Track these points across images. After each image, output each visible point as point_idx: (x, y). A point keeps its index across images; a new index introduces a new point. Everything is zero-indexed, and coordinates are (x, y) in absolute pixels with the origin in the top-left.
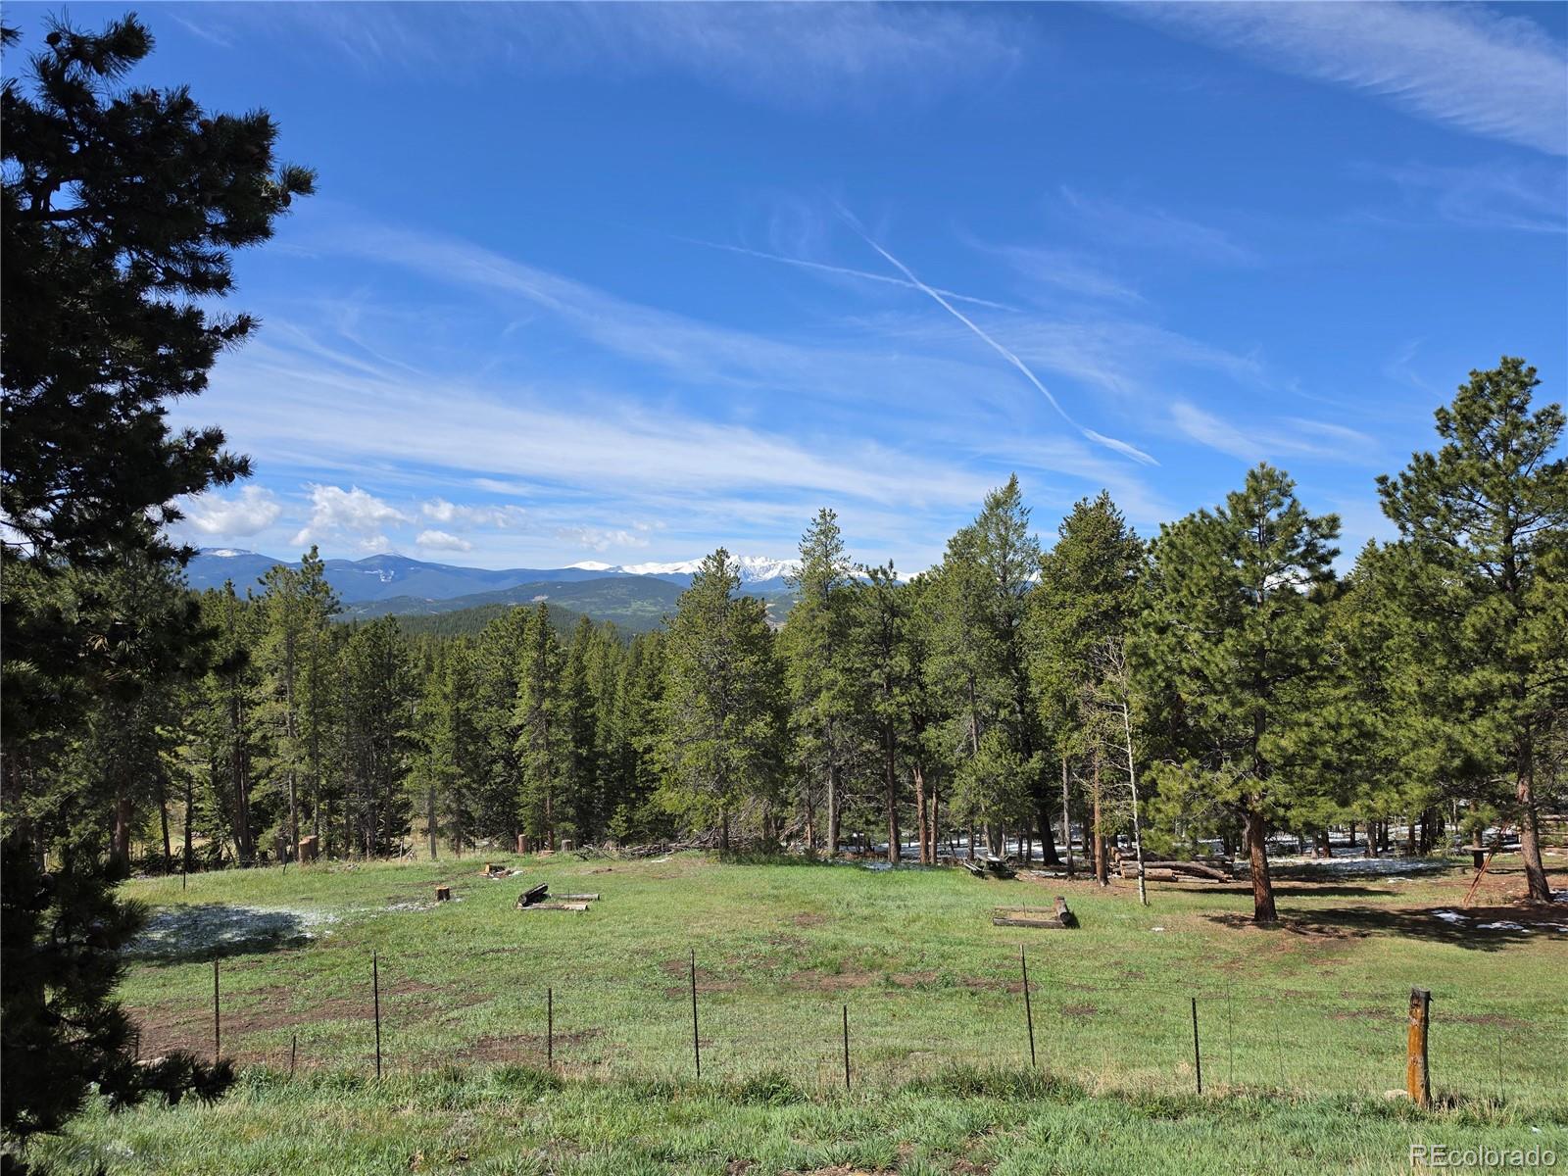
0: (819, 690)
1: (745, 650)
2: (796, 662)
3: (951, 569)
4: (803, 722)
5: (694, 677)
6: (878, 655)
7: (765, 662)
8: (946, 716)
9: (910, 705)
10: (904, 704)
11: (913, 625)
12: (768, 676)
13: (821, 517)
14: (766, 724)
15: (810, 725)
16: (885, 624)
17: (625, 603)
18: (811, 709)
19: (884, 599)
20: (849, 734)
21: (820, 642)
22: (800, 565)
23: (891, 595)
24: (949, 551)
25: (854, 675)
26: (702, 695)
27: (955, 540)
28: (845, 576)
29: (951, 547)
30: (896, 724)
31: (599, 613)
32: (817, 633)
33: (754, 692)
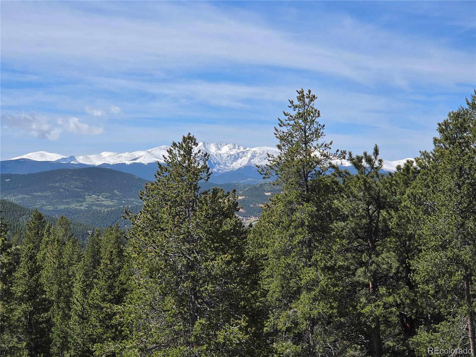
0: (298, 291)
1: (216, 249)
2: (272, 261)
3: (442, 155)
4: (281, 326)
5: (160, 278)
6: (362, 252)
7: (238, 261)
8: (438, 318)
9: (398, 306)
10: (391, 306)
11: (400, 218)
12: (242, 276)
13: (299, 99)
14: (240, 329)
15: (288, 330)
16: (370, 217)
17: (79, 197)
18: (290, 312)
19: (368, 188)
20: (332, 339)
21: (299, 238)
22: (276, 152)
23: (378, 185)
24: (438, 136)
25: (337, 274)
26: (168, 298)
27: (446, 124)
28: (326, 165)
29: (441, 131)
30: (382, 327)
31: (50, 208)
32: (296, 228)
33: (227, 295)
